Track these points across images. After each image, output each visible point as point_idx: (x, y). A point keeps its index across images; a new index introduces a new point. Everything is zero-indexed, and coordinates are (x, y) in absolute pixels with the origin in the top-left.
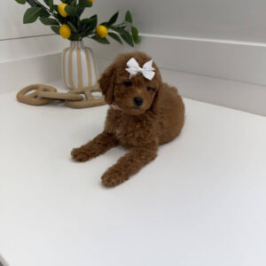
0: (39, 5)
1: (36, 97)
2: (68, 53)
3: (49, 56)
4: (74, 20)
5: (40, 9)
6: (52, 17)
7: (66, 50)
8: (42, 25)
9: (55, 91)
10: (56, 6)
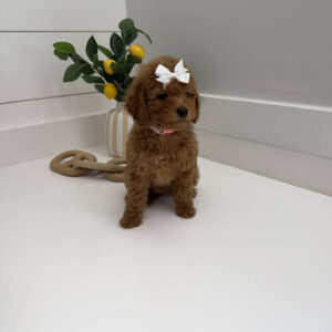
0: (83, 62)
1: (71, 166)
2: (113, 115)
3: (92, 117)
4: (121, 78)
5: (82, 65)
6: (96, 75)
7: (112, 111)
8: (85, 83)
9: (95, 160)
10: (102, 62)
